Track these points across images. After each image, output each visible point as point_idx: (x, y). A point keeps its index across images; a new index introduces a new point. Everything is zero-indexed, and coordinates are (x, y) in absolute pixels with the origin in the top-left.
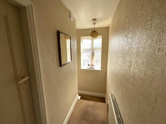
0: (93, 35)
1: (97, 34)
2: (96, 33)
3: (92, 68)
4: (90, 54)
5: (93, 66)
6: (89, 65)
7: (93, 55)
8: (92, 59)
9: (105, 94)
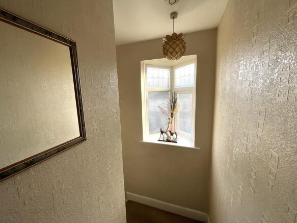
0: (171, 50)
1: (181, 46)
2: (178, 42)
3: (172, 139)
4: (164, 103)
5: (174, 135)
6: (162, 132)
7: (173, 106)
8: (172, 117)
9: (207, 213)
